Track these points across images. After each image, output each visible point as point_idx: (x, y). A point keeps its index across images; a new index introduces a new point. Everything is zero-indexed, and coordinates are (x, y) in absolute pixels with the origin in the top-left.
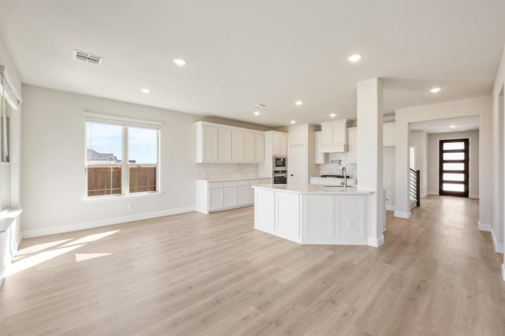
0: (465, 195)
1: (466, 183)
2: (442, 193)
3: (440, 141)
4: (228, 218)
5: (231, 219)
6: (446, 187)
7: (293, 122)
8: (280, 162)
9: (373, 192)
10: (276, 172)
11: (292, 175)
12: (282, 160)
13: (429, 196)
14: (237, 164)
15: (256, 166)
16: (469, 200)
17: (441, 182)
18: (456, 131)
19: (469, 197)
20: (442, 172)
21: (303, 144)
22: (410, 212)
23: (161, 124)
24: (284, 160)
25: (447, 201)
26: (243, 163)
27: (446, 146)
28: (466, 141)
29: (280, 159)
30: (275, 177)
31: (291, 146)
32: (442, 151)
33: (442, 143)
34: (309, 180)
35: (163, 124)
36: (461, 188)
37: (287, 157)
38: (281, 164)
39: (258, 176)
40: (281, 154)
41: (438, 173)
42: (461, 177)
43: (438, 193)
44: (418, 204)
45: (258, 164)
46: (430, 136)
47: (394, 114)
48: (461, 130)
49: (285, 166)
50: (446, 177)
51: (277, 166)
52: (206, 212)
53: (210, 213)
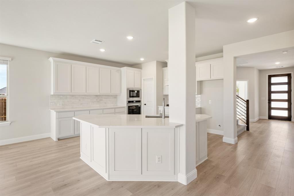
0: (288, 119)
1: (289, 109)
2: (271, 118)
3: (268, 75)
4: (69, 145)
5: (69, 147)
6: (274, 113)
7: (142, 59)
8: (134, 94)
9: (182, 125)
10: (129, 102)
11: (145, 104)
12: (136, 92)
13: (260, 121)
14: (95, 95)
15: (115, 97)
16: (292, 123)
17: (270, 108)
18: (281, 67)
19: (292, 121)
20: (270, 100)
21: (153, 78)
22: (237, 138)
23: (10, 59)
24: (138, 92)
25: (274, 124)
26: (99, 94)
27: (274, 80)
28: (289, 76)
29: (133, 91)
30: (129, 106)
31: (144, 80)
32: (270, 84)
33: (270, 77)
34: (158, 108)
35: (12, 60)
36: (285, 114)
37: (141, 89)
38: (135, 95)
39: (117, 105)
40: (135, 87)
41: (267, 101)
42: (285, 105)
43: (267, 117)
44: (248, 129)
45: (117, 95)
46: (261, 71)
47: (222, 51)
48: (284, 66)
49: (139, 97)
50: (274, 104)
51: (130, 97)
52: (55, 139)
53: (59, 140)
